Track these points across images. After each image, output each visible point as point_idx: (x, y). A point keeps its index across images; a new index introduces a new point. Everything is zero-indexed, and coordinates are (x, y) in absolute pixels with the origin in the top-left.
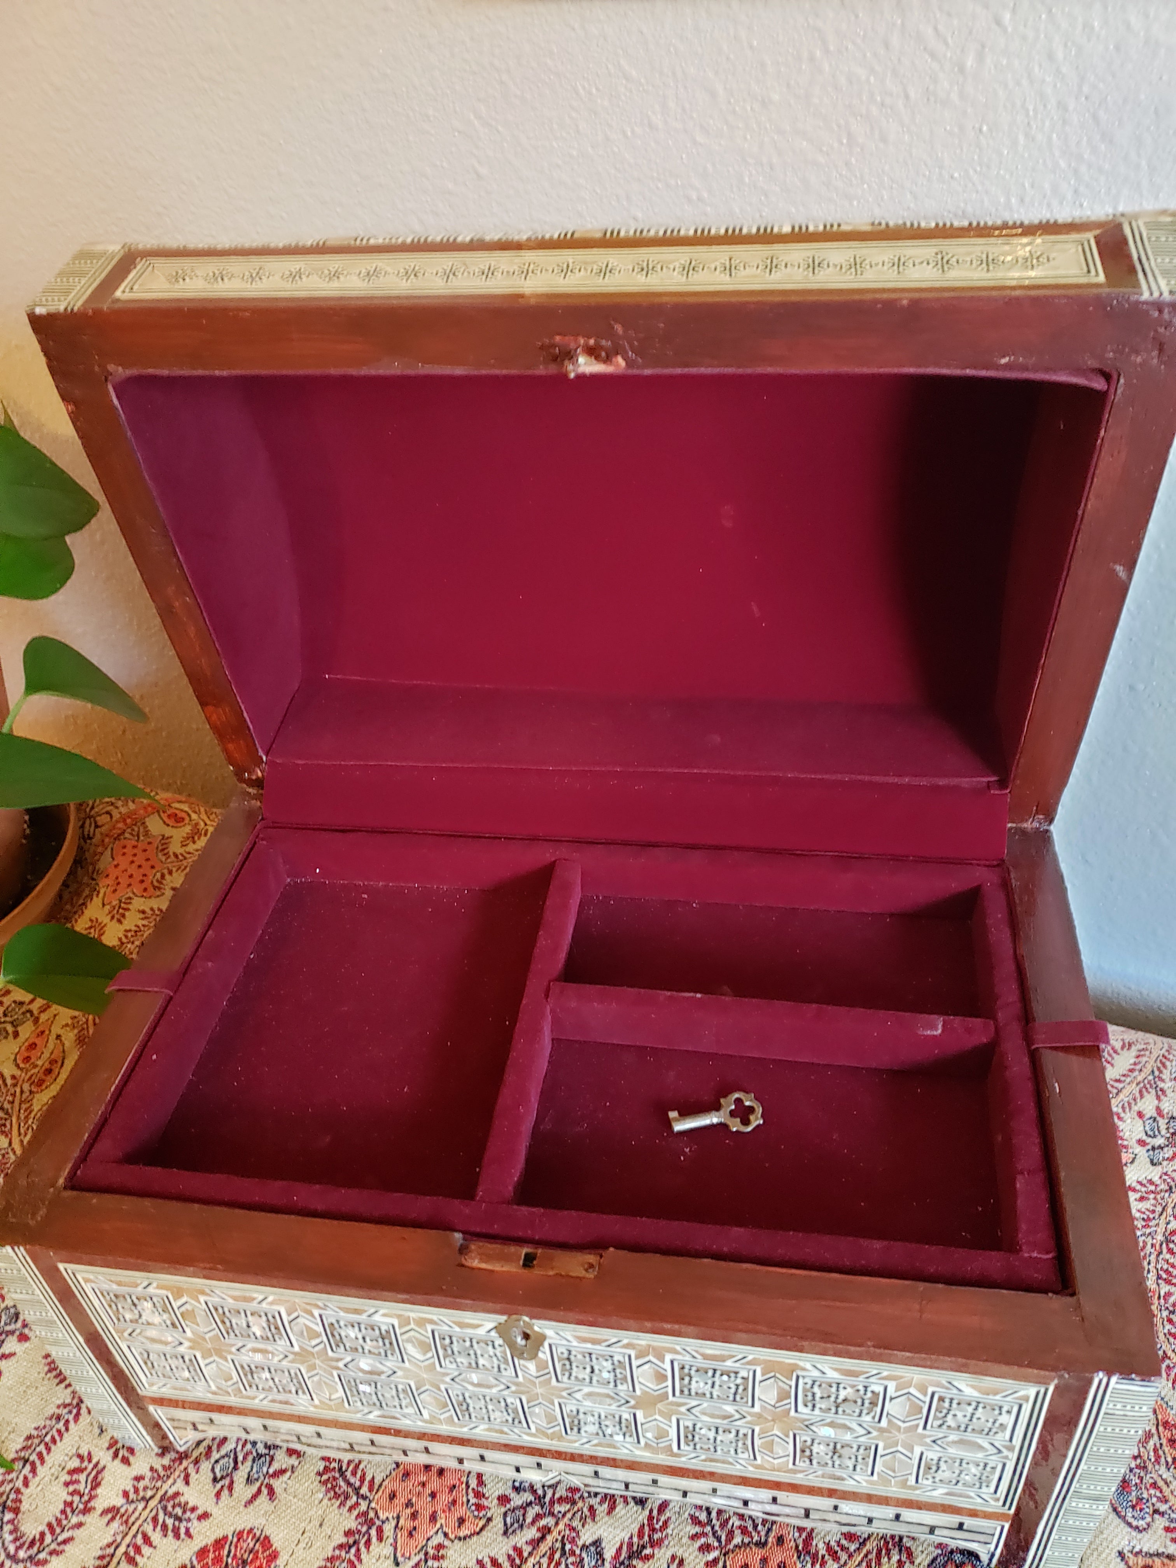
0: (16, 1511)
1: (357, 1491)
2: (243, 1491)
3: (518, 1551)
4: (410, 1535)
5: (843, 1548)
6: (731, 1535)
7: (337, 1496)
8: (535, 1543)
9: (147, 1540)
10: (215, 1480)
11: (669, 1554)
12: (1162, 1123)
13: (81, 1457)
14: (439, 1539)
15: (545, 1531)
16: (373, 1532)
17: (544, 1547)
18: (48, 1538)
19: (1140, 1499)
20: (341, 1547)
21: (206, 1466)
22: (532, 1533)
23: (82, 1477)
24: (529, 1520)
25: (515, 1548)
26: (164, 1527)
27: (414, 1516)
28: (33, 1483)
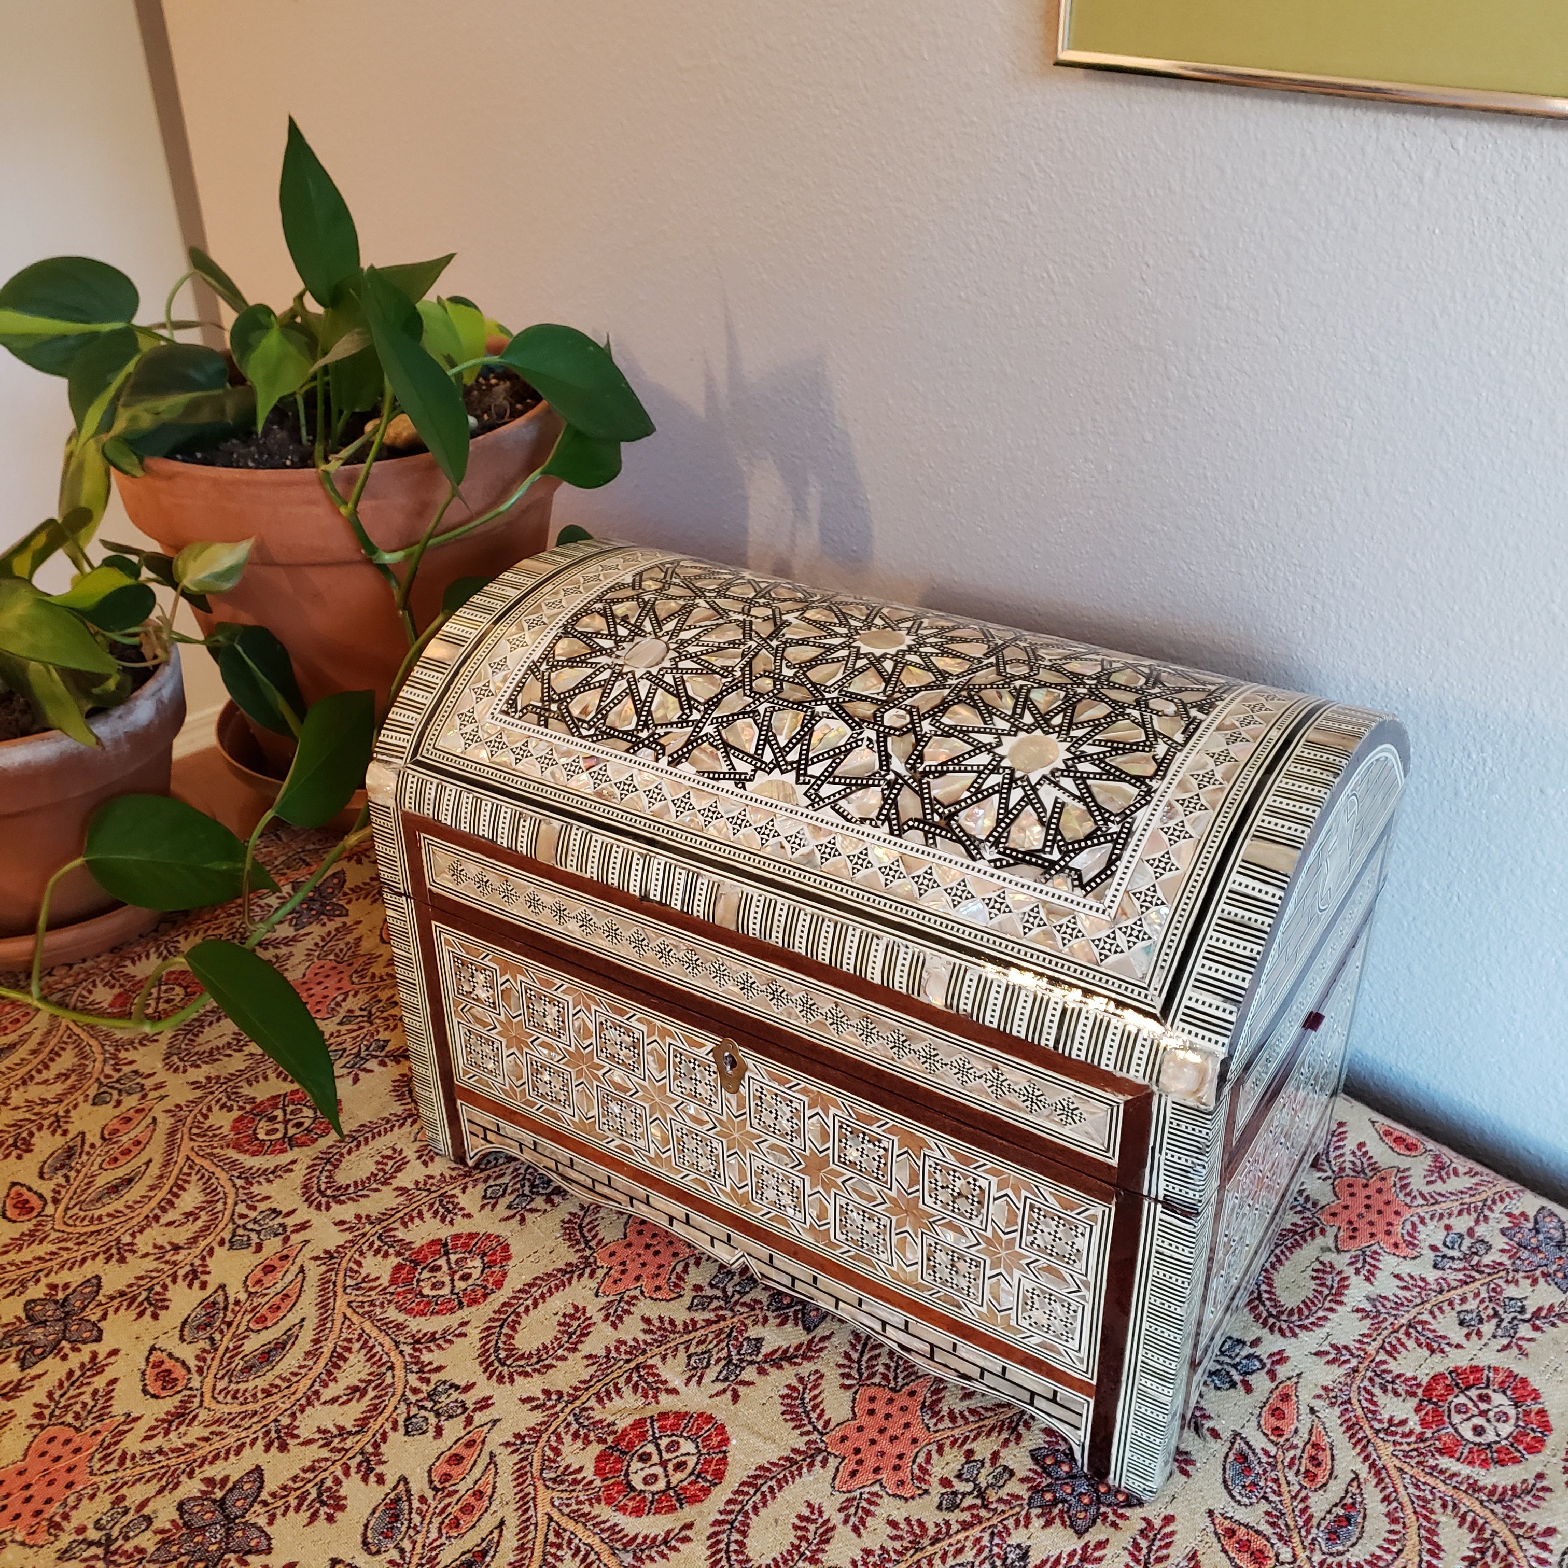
0: (336, 1166)
1: (587, 1242)
2: (501, 1209)
3: (694, 1322)
4: (615, 1282)
5: (963, 1417)
6: (872, 1375)
7: (570, 1240)
8: (709, 1322)
9: (420, 1215)
10: (485, 1197)
11: (814, 1368)
12: (1467, 1242)
13: (394, 1150)
14: (637, 1293)
15: (724, 1318)
16: (588, 1271)
17: (714, 1327)
18: (351, 1190)
19: (1253, 1484)
20: (560, 1270)
21: (481, 1187)
22: (712, 1316)
23: (391, 1163)
24: (712, 1306)
25: (692, 1320)
26: (436, 1212)
27: (623, 1272)
28: (353, 1155)
